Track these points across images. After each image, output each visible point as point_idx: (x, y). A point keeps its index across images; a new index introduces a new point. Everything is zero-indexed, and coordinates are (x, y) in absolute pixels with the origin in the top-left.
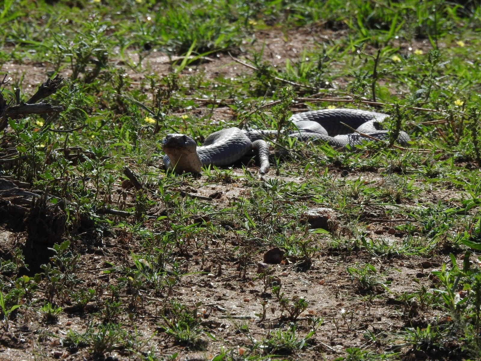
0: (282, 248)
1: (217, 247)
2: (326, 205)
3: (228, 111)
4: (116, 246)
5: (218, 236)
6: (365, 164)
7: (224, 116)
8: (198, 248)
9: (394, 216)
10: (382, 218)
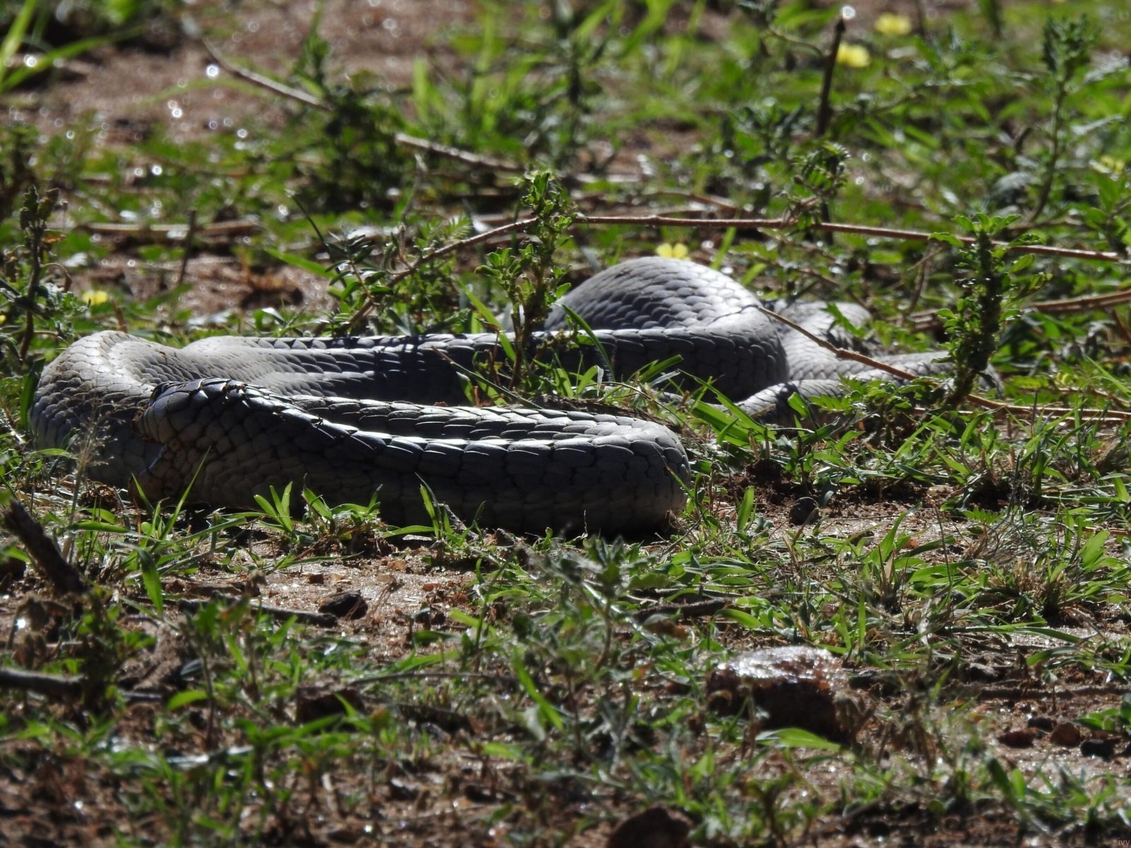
0: (674, 808)
1: (422, 807)
2: (784, 637)
3: (227, 272)
4: (24, 811)
5: (407, 764)
6: (873, 469)
7: (214, 291)
8: (343, 814)
9: (1059, 675)
10: (1016, 684)
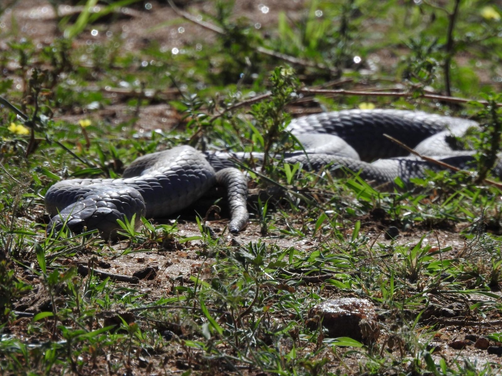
1: (148, 371)
2: (357, 294)
3: (168, 113)
7: (159, 122)
8: (111, 374)
9: (487, 315)
10: (463, 318)
